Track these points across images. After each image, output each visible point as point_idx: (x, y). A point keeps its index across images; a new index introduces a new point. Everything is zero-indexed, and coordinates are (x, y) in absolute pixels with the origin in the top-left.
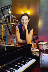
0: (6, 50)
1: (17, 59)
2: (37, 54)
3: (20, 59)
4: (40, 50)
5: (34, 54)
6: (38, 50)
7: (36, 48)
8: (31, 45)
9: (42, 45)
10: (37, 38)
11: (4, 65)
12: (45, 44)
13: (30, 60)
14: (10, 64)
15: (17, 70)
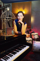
0: (5, 39)
1: (15, 46)
2: (31, 42)
3: (17, 46)
4: (32, 39)
5: (28, 42)
6: (31, 39)
7: (30, 37)
8: (26, 35)
9: (34, 35)
10: (30, 30)
11: (4, 51)
12: (36, 34)
13: (25, 47)
14: (9, 50)
15: (15, 55)
